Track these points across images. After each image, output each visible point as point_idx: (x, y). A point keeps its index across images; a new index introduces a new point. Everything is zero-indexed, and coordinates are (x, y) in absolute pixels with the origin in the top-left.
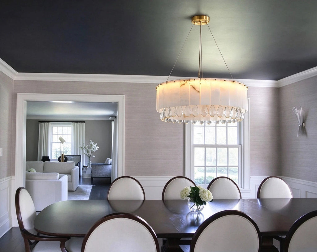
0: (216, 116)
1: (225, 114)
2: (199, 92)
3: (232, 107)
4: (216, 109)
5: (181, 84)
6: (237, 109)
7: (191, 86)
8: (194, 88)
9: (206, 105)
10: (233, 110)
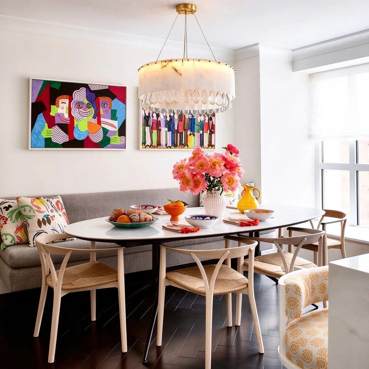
0: (200, 102)
1: (210, 100)
2: (181, 75)
3: (218, 93)
4: (200, 95)
5: (163, 66)
6: (223, 95)
7: (173, 69)
8: (176, 71)
9: (189, 90)
10: (219, 95)
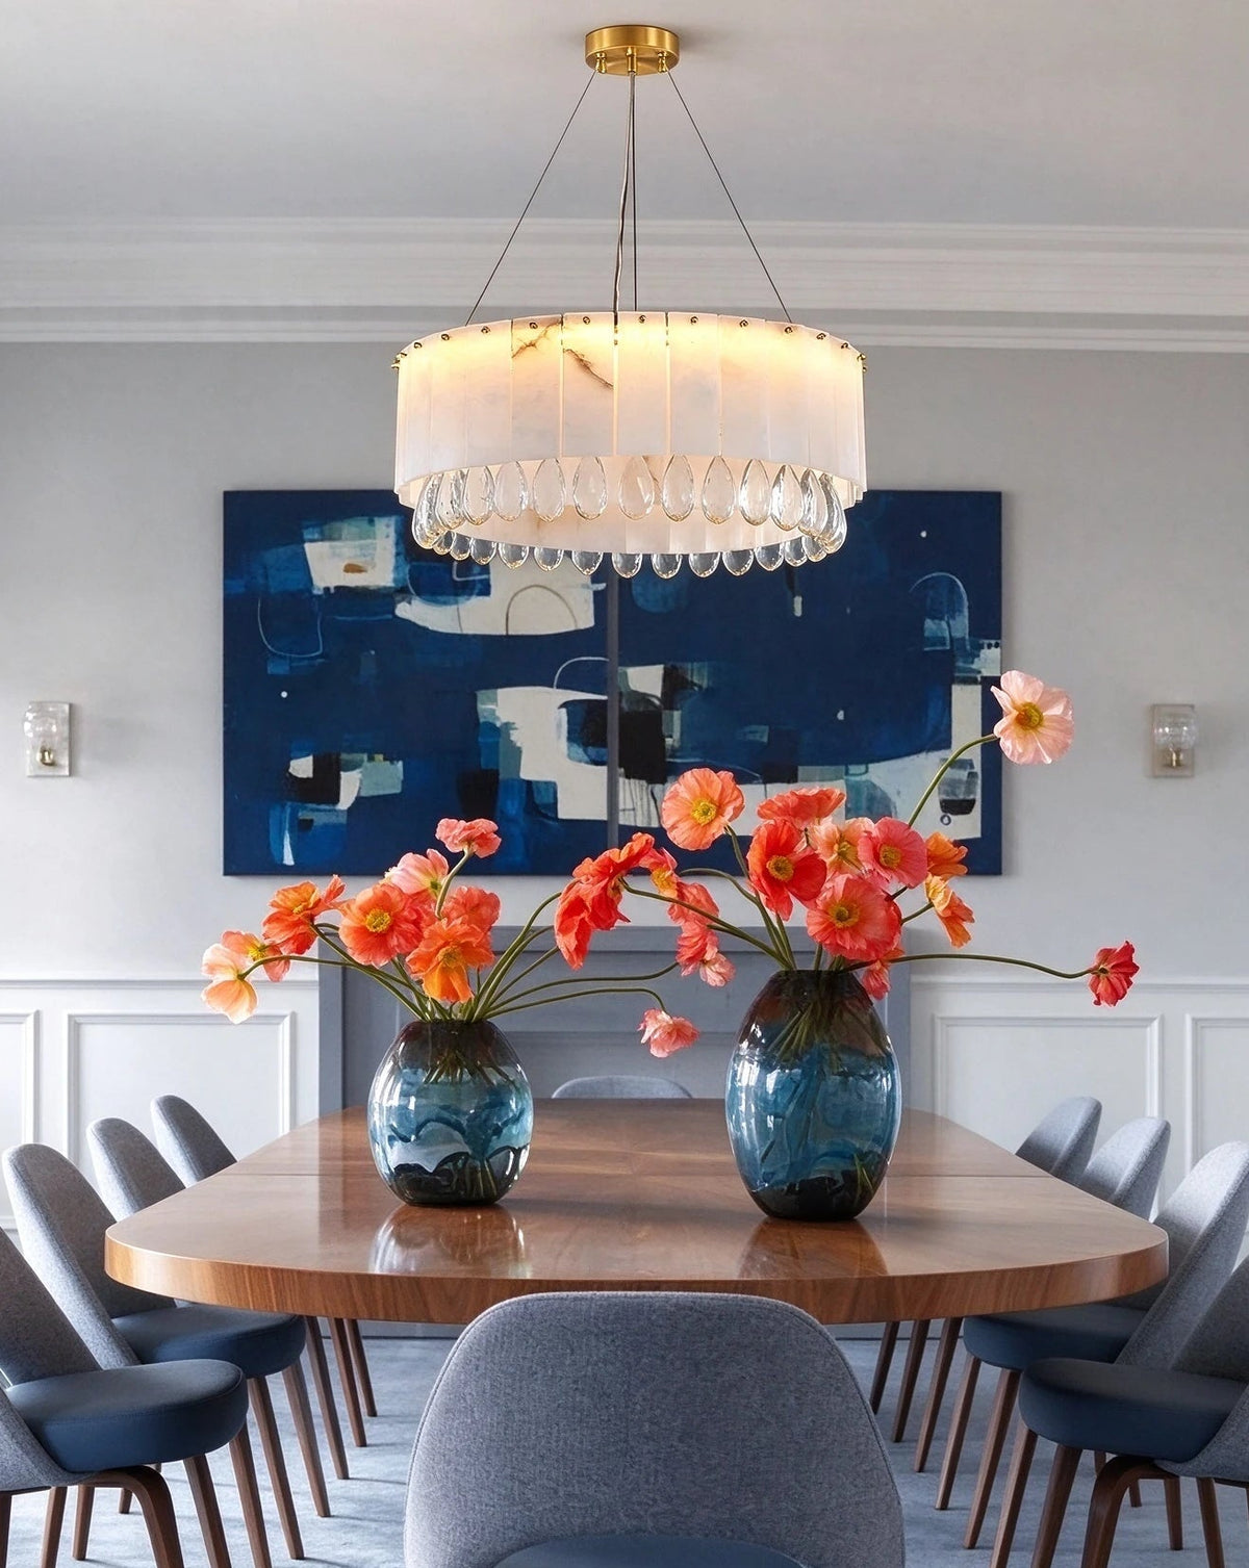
1: (743, 504)
2: (608, 385)
3: (783, 467)
4: (698, 479)
5: (518, 345)
8: (584, 365)
9: (646, 458)
10: (788, 481)
